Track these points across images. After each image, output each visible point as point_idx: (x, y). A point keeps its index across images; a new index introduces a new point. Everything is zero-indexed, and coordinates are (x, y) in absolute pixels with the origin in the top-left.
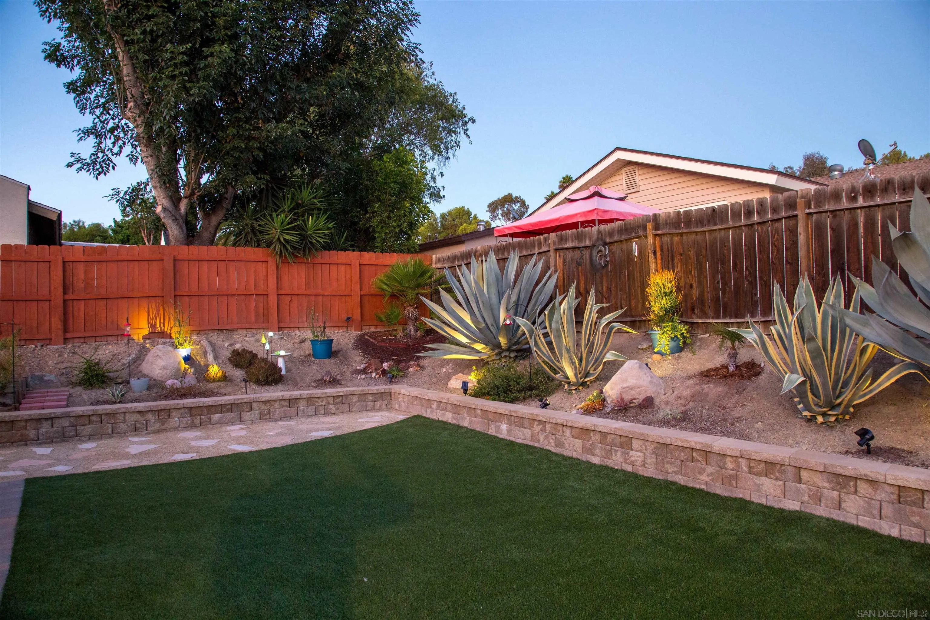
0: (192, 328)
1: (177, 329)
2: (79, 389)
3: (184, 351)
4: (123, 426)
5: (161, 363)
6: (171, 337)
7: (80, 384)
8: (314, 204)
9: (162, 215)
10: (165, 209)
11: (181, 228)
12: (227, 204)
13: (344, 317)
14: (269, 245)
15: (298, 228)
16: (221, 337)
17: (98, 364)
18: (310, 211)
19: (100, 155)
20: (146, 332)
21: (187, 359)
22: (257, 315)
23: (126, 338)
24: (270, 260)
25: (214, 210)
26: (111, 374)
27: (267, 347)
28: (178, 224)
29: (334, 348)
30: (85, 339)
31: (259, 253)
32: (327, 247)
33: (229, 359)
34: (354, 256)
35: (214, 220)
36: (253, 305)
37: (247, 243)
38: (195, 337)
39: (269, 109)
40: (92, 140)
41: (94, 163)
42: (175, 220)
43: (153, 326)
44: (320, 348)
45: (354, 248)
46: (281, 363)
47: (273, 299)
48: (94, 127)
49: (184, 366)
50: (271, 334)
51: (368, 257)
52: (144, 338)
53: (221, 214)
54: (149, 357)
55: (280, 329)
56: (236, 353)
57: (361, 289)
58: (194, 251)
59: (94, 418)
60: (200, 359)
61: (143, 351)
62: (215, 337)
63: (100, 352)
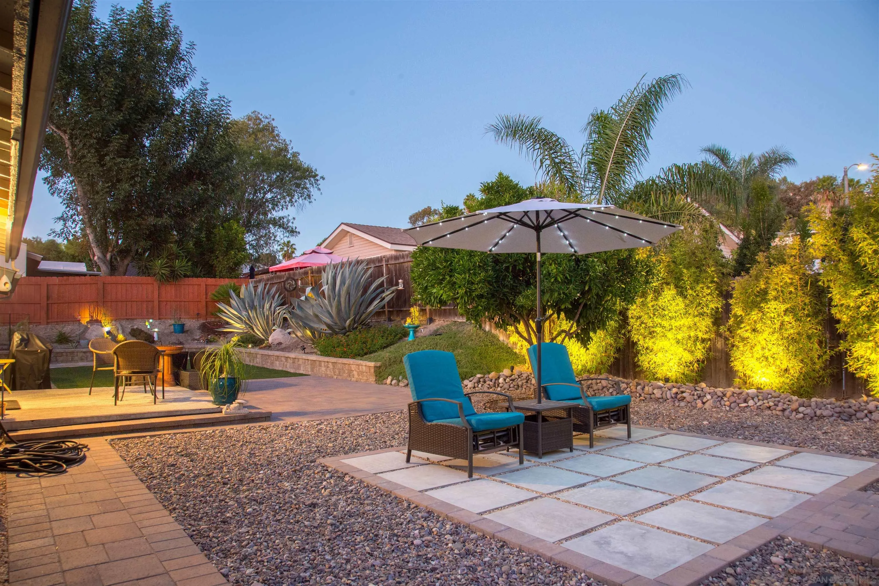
0: (112, 318)
1: (104, 318)
2: (55, 345)
3: (107, 329)
4: (76, 358)
5: (95, 333)
6: (101, 322)
7: (56, 342)
8: (179, 253)
9: (97, 261)
10: (99, 258)
11: (107, 267)
12: (133, 253)
13: (196, 312)
14: (154, 275)
15: (171, 267)
16: (127, 323)
17: (64, 333)
18: (177, 257)
19: (65, 229)
20: (88, 320)
21: (109, 333)
22: (147, 311)
23: (78, 323)
24: (155, 283)
25: (125, 257)
26: (71, 339)
27: (149, 327)
28: (106, 265)
29: (186, 328)
30: (57, 323)
31: (149, 279)
32: (186, 276)
33: (130, 333)
34: (203, 281)
35: (126, 262)
36: (145, 306)
37: (144, 274)
38: (114, 322)
39: (152, 209)
40: (62, 222)
41: (62, 233)
42: (104, 263)
43: (92, 317)
44: (178, 328)
45: (204, 276)
46: (155, 335)
47: (156, 303)
48: (62, 217)
49: (106, 335)
50: (151, 321)
51: (210, 281)
52: (87, 322)
53: (129, 258)
54: (89, 331)
55: (159, 319)
56: (133, 330)
57: (206, 298)
58: (113, 279)
59: (64, 354)
60: (115, 332)
61: (86, 328)
62: (124, 323)
63: (65, 329)
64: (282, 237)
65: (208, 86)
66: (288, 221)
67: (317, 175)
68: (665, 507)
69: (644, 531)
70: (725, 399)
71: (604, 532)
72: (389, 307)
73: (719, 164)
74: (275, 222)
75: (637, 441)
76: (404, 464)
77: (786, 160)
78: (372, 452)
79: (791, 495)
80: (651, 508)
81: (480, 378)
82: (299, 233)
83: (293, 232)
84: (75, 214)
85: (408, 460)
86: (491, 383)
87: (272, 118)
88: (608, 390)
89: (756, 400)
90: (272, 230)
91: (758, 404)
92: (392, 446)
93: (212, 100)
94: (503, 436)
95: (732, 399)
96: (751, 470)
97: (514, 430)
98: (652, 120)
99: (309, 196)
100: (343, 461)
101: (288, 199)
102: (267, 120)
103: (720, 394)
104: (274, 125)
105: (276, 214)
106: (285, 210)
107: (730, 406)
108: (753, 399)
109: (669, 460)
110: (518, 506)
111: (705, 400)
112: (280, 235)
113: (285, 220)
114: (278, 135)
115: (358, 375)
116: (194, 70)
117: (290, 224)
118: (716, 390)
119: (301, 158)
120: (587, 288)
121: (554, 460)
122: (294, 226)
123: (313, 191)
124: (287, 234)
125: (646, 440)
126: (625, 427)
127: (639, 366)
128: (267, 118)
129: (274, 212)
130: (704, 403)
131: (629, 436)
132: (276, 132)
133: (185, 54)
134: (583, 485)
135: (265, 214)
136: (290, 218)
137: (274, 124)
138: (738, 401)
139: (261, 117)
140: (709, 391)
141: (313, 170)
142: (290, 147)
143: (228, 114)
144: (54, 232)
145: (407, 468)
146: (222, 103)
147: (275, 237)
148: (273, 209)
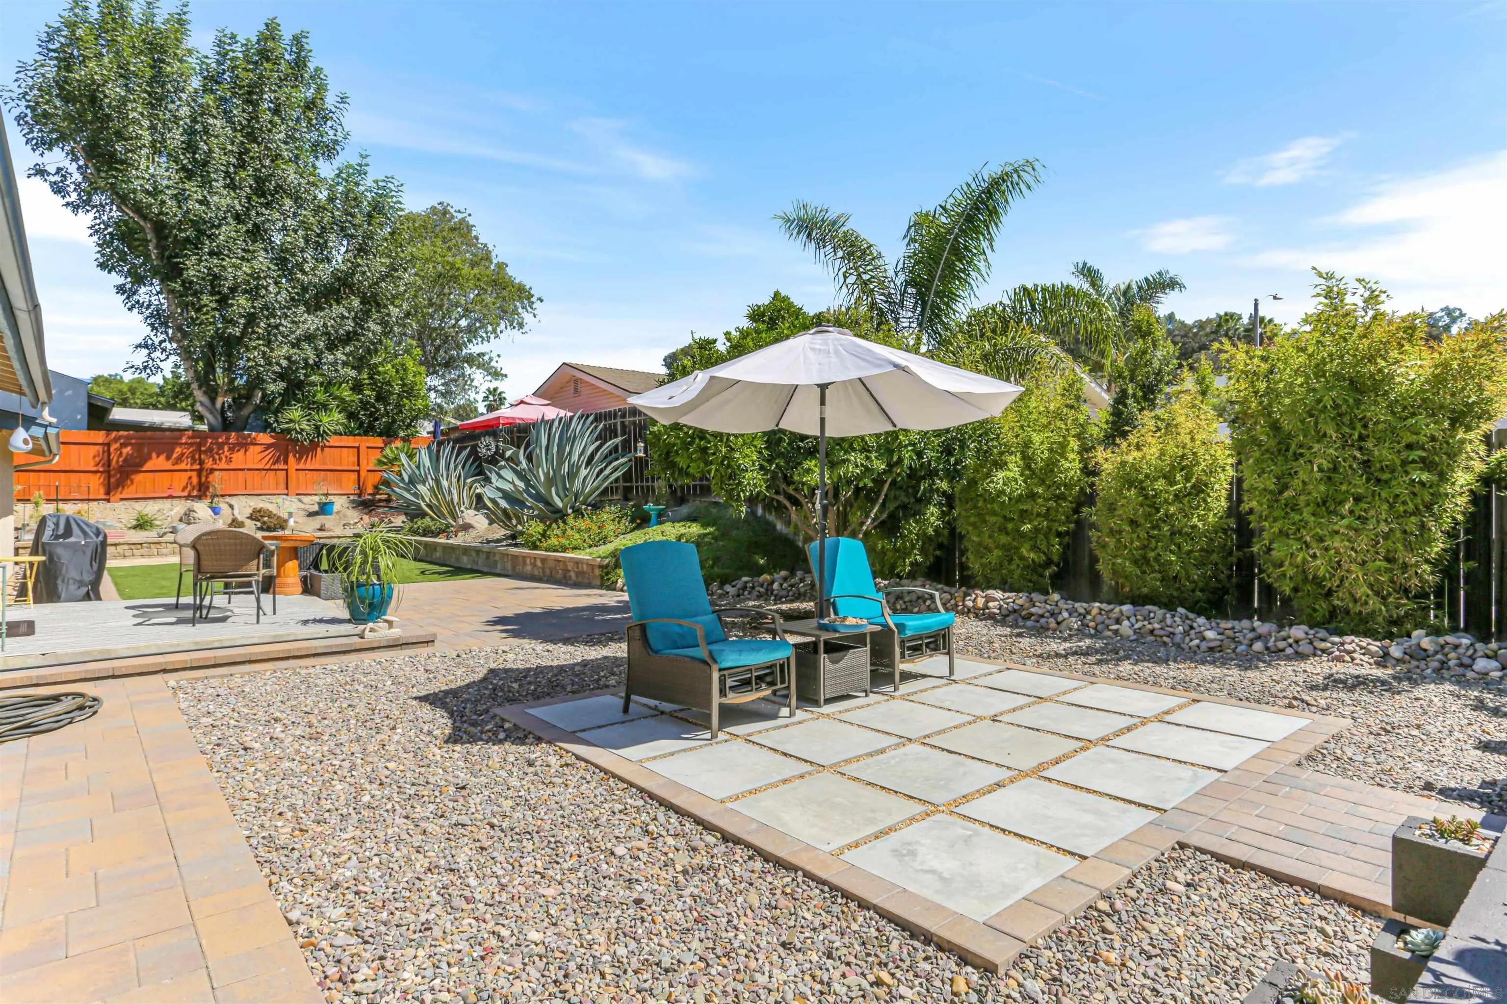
0: (223, 492)
2: (132, 531)
5: (196, 515)
7: (133, 528)
8: (327, 401)
11: (216, 419)
12: (256, 400)
13: (351, 486)
15: (314, 420)
16: (247, 500)
17: (146, 515)
18: (325, 406)
22: (278, 484)
23: (169, 499)
25: (245, 405)
26: (157, 523)
28: (214, 416)
29: (338, 509)
33: (250, 514)
34: (362, 441)
35: (246, 412)
36: (274, 476)
37: (273, 429)
38: (226, 499)
42: (212, 413)
43: (192, 491)
47: (292, 472)
51: (374, 441)
53: (251, 407)
55: (297, 494)
56: (256, 510)
57: (367, 466)
58: (223, 436)
59: (145, 545)
60: (227, 513)
61: (183, 508)
62: (242, 499)
63: (148, 509)
64: (482, 381)
65: (368, 160)
66: (491, 359)
67: (532, 296)
68: (1003, 790)
69: (969, 833)
70: (1089, 617)
71: (908, 833)
72: (625, 481)
73: (1086, 286)
74: (470, 360)
75: (963, 681)
76: (620, 716)
77: (1174, 284)
78: (576, 695)
79: (1190, 773)
80: (982, 792)
81: (746, 582)
82: (506, 376)
83: (497, 374)
84: (165, 341)
85: (626, 710)
86: (762, 590)
87: (468, 212)
88: (925, 602)
89: (1133, 620)
90: (468, 371)
91: (1137, 626)
92: (607, 686)
93: (376, 182)
94: (766, 675)
95: (1099, 619)
96: (1129, 729)
97: (782, 666)
98: (996, 225)
99: (521, 325)
100: (530, 711)
101: (490, 328)
102: (460, 216)
103: (1082, 611)
104: (471, 223)
105: (474, 349)
106: (485, 343)
107: (1095, 629)
108: (1128, 618)
109: (1009, 711)
110: (782, 788)
111: (1060, 619)
112: (478, 376)
113: (486, 358)
114: (477, 238)
115: (577, 576)
116: (346, 136)
117: (493, 364)
118: (1077, 605)
119: (510, 271)
120: (895, 459)
121: (841, 709)
122: (498, 366)
123: (527, 317)
124: (489, 378)
125: (976, 678)
126: (947, 658)
127: (968, 568)
128: (459, 211)
129: (470, 346)
130: (1058, 623)
131: (951, 672)
132: (474, 233)
133: (334, 110)
134: (882, 751)
135: (459, 347)
136: (494, 355)
137: (471, 221)
138: (1107, 622)
139: (452, 211)
140: (1066, 606)
141: (527, 287)
142: (493, 254)
143: (400, 203)
144: (132, 367)
145: (623, 722)
146: (390, 185)
147: (472, 380)
148: (470, 341)
